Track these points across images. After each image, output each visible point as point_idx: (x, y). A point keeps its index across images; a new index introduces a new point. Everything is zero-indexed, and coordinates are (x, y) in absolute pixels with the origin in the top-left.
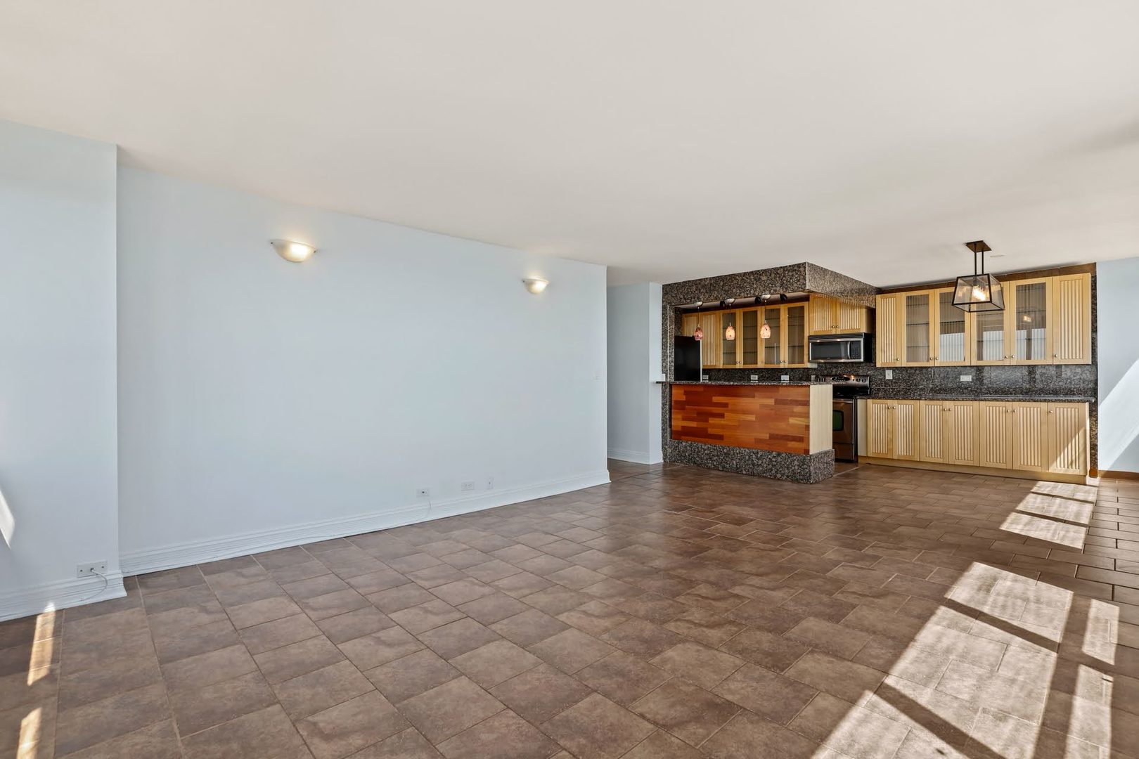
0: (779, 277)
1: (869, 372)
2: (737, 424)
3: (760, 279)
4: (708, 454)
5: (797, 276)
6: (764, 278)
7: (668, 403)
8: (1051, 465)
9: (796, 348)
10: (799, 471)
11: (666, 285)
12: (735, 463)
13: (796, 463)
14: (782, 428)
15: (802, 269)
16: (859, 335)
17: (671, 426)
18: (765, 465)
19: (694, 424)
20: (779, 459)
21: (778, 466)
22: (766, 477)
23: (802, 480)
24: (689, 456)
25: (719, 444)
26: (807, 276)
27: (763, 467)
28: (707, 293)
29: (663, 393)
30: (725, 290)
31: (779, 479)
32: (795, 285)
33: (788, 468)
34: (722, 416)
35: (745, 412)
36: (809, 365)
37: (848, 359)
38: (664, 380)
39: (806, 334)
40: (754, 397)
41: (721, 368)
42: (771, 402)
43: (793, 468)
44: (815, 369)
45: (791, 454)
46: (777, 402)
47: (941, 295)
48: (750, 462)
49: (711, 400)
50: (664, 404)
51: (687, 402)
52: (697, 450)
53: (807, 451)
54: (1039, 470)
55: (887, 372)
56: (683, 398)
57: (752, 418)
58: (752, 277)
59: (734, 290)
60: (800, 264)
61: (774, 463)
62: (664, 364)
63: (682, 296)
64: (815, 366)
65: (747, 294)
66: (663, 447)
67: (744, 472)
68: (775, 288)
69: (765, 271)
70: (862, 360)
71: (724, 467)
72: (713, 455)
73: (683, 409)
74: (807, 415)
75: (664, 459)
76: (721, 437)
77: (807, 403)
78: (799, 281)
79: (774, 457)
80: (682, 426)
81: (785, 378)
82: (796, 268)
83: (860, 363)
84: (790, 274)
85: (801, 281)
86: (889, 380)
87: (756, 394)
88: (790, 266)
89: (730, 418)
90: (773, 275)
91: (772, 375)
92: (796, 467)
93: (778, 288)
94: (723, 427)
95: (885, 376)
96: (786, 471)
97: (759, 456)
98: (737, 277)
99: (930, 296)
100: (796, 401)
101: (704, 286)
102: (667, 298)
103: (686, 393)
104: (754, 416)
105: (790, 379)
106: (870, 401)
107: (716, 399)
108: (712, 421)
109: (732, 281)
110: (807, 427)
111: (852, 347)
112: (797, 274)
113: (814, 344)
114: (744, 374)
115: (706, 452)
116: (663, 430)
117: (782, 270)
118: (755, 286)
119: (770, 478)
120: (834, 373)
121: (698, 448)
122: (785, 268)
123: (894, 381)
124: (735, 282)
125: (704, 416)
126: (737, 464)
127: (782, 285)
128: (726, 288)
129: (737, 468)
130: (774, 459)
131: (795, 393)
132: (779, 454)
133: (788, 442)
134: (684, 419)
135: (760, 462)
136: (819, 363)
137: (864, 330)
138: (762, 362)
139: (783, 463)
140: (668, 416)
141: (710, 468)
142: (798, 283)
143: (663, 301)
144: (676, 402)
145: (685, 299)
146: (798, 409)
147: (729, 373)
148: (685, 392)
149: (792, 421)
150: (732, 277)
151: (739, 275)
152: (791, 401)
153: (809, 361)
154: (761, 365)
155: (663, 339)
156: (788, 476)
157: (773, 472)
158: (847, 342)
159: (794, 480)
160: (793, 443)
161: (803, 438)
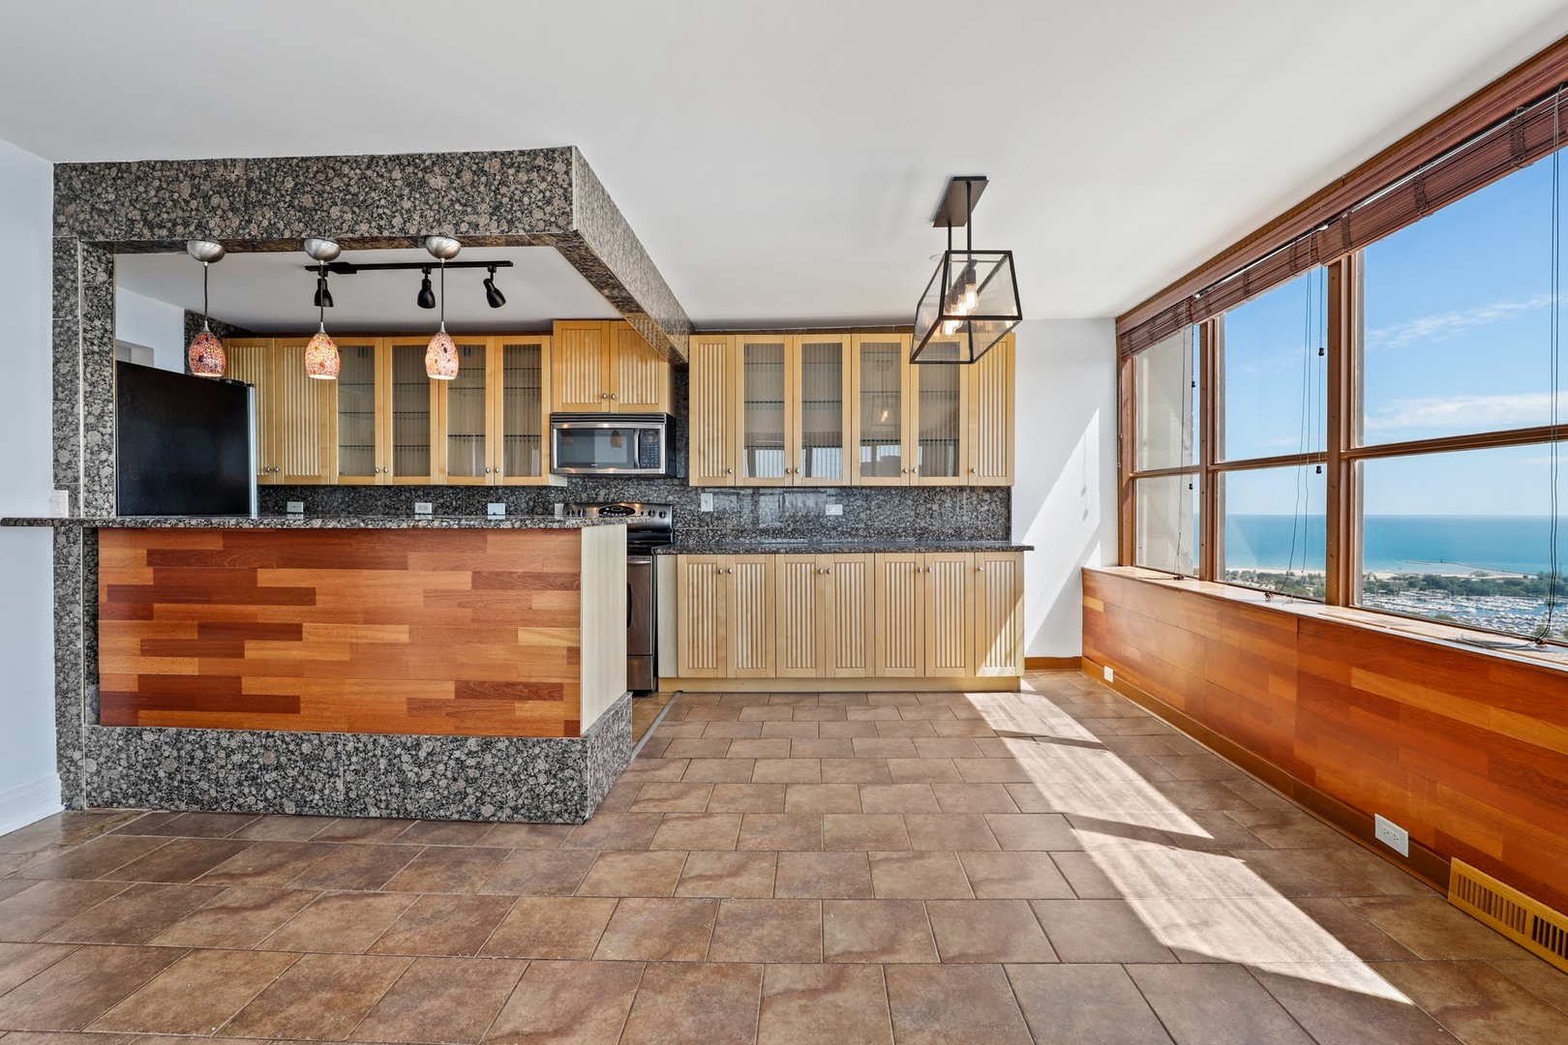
0: (487, 184)
1: (670, 498)
2: (346, 657)
3: (423, 182)
4: (241, 767)
5: (543, 186)
6: (437, 181)
7: (80, 597)
8: (980, 666)
9: (521, 441)
10: (549, 788)
11: (73, 167)
12: (340, 786)
13: (541, 765)
14: (492, 659)
15: (559, 167)
16: (655, 418)
17: (94, 677)
18: (443, 783)
19: (187, 667)
20: (488, 759)
21: (484, 783)
22: (447, 821)
23: (559, 814)
24: (170, 776)
25: (282, 727)
26: (575, 190)
27: (435, 788)
28: (234, 210)
29: (60, 559)
30: (302, 209)
31: (487, 822)
32: (538, 214)
33: (515, 784)
34: (293, 632)
35: (374, 617)
36: (552, 481)
37: (635, 467)
38: (65, 514)
39: (546, 410)
40: (403, 566)
41: (335, 482)
42: (463, 580)
43: (532, 781)
44: (561, 489)
45: (523, 740)
46: (481, 580)
47: (805, 347)
48: (392, 778)
49: (255, 580)
50: (62, 603)
51: (161, 592)
52: (199, 754)
53: (572, 727)
54: (961, 673)
55: (704, 497)
56: (147, 576)
57: (400, 634)
58: (397, 174)
59: (335, 212)
60: (553, 151)
61: (471, 773)
62: (65, 456)
63: (136, 215)
64: (563, 482)
65: (380, 228)
66: (60, 757)
67: (374, 812)
68: (473, 218)
69: (441, 159)
70: (662, 470)
71: (302, 803)
72: (264, 768)
73: (147, 615)
74: (573, 620)
75: (68, 801)
76: (289, 705)
77: (573, 583)
78: (549, 202)
79: (470, 754)
80: (141, 677)
81: (497, 510)
82: (540, 161)
83: (659, 477)
84: (523, 177)
85: (556, 202)
86: (707, 513)
87: (413, 557)
88: (522, 153)
89: (319, 643)
90: (467, 176)
91: (468, 499)
92: (542, 779)
93: (483, 220)
94: (297, 670)
95: (699, 506)
96: (512, 793)
97: (422, 754)
98: (346, 170)
99: (786, 347)
100: (539, 576)
101: (224, 187)
102: (75, 216)
103: (154, 558)
104: (406, 628)
105: (508, 512)
106: (682, 558)
107: (269, 577)
108: (254, 650)
109: (329, 180)
110: (574, 654)
111: (644, 441)
112: (544, 180)
113: (563, 433)
114: (399, 498)
115: (236, 758)
116: (61, 693)
117: (496, 162)
118: (407, 204)
119: (459, 821)
120: (601, 499)
121: (204, 748)
122: (505, 158)
123: (716, 515)
124: (337, 183)
125: (229, 636)
126: (348, 790)
127: (496, 208)
128: (307, 201)
129: (350, 802)
130: (471, 762)
131: (537, 552)
132: (487, 745)
133: (518, 705)
134: (149, 649)
135: (427, 774)
136: (569, 476)
137: (665, 408)
138: (442, 471)
139: (500, 769)
140: (80, 644)
141: (250, 814)
142: (548, 209)
143: (57, 226)
144: (113, 590)
145: (150, 225)
146: (549, 600)
147: (359, 498)
148: (150, 553)
149: (527, 636)
150: (330, 165)
151: (353, 161)
152: (525, 575)
153: (552, 471)
154: (438, 477)
155: (56, 362)
156: (515, 809)
157: (471, 800)
158: (634, 429)
159: (538, 820)
160: (530, 704)
161: (562, 692)
